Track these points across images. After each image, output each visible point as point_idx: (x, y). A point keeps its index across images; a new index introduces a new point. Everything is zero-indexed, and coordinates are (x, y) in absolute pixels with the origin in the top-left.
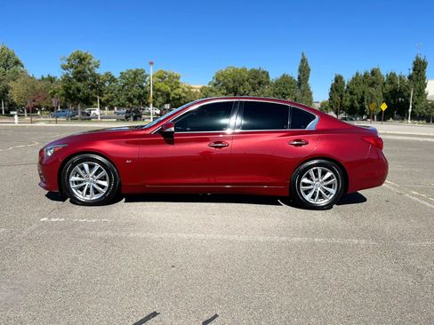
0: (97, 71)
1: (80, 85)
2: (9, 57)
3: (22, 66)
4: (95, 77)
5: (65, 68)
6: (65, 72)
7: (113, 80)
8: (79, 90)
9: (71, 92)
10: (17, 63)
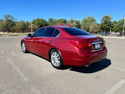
0: (111, 21)
1: (105, 25)
2: (93, 19)
3: (96, 21)
4: (110, 22)
5: (102, 21)
6: (102, 22)
7: (116, 23)
8: (105, 27)
9: (102, 27)
10: (94, 20)
